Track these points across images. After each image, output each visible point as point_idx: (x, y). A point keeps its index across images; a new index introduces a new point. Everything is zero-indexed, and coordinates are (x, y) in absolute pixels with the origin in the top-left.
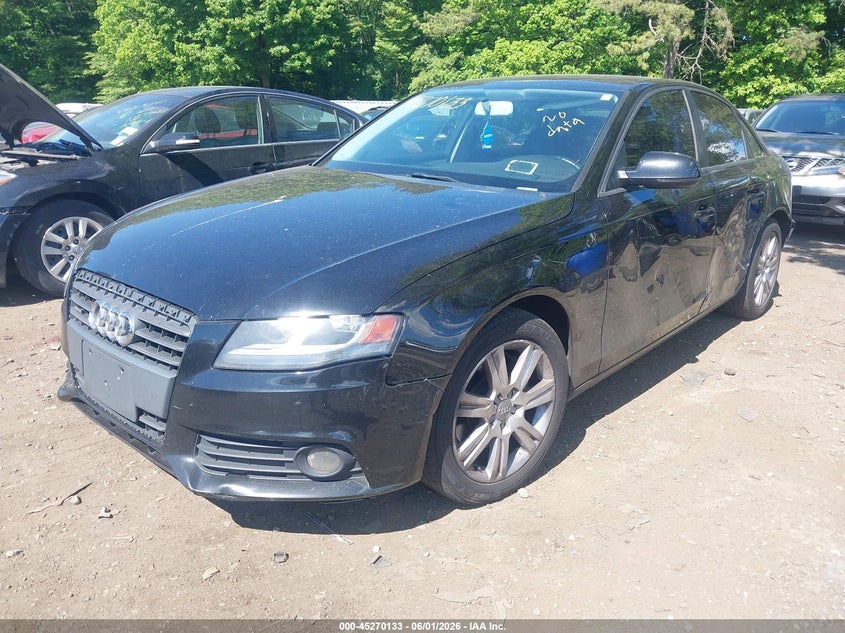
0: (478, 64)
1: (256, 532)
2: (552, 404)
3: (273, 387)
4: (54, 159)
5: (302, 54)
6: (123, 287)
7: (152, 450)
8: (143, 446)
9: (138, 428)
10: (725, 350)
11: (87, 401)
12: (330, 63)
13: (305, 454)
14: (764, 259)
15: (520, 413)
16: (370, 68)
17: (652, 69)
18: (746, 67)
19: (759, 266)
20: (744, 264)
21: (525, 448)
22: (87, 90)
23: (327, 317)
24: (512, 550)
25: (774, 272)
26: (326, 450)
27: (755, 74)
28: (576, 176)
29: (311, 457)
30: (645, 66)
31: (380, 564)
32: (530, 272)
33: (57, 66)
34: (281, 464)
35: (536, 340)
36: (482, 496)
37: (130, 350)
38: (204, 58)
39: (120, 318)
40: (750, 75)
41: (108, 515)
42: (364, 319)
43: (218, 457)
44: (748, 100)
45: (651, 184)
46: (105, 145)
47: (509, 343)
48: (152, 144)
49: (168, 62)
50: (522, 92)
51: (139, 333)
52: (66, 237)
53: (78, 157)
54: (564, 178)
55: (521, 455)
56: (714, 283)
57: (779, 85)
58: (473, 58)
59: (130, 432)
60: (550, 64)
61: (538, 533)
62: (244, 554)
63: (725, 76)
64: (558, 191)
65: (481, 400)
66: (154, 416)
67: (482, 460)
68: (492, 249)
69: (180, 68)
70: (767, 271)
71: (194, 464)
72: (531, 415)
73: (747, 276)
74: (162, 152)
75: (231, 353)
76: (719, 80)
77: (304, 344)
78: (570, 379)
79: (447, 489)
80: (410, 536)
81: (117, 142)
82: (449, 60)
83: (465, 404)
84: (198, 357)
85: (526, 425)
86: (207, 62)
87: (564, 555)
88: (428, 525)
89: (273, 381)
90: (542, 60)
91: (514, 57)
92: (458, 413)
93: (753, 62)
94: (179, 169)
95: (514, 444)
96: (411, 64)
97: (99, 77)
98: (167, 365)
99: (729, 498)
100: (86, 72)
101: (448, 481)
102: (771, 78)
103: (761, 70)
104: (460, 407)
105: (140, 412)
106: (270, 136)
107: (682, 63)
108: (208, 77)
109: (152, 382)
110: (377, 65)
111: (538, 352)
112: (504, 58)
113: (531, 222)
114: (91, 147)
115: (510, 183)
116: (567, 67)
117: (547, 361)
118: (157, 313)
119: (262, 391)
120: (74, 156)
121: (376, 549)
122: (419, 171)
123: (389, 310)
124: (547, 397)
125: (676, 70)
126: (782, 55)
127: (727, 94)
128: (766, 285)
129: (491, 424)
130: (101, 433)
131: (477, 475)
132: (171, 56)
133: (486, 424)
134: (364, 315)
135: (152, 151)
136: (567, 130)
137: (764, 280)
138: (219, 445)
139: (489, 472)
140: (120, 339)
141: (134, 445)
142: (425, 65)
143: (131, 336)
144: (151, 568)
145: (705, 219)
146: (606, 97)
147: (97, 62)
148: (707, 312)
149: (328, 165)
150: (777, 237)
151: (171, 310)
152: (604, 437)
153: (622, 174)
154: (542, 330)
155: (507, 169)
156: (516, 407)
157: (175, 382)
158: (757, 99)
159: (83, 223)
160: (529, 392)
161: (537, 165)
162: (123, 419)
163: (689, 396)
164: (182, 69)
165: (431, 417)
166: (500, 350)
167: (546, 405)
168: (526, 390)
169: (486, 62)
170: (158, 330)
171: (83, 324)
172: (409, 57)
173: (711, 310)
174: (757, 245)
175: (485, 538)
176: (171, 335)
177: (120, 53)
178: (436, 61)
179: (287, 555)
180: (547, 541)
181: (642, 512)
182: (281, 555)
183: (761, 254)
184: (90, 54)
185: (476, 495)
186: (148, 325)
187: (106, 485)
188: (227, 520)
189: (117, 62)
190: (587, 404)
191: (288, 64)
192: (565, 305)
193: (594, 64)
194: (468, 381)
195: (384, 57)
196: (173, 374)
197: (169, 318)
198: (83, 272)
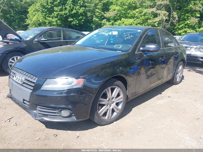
0: (117, 24)
1: (50, 129)
2: (123, 102)
3: (55, 94)
4: (13, 43)
5: (76, 20)
6: (22, 71)
7: (27, 109)
8: (25, 108)
9: (24, 104)
10: (169, 92)
11: (13, 98)
12: (83, 23)
13: (61, 111)
14: (179, 70)
15: (115, 103)
16: (92, 24)
17: (158, 26)
18: (181, 26)
19: (178, 72)
20: (174, 71)
21: (116, 112)
22: (25, 28)
23: (67, 78)
24: (110, 136)
25: (182, 73)
26: (66, 110)
27: (183, 28)
28: (130, 49)
29: (62, 112)
30: (157, 25)
31: (79, 138)
32: (118, 70)
33: (19, 22)
34: (55, 113)
35: (118, 86)
36: (105, 123)
37: (22, 85)
38: (53, 21)
39: (20, 78)
40: (182, 28)
41: (16, 124)
42: (76, 79)
43: (41, 111)
44: (181, 34)
45: (149, 51)
46: (25, 40)
47: (112, 86)
48: (36, 40)
49: (45, 22)
50: (120, 29)
51: (24, 82)
52: (15, 61)
53: (18, 42)
54: (128, 49)
55: (115, 114)
56: (166, 75)
57: (189, 31)
58: (116, 23)
59: (22, 105)
60: (134, 24)
61: (117, 132)
62: (46, 134)
63: (176, 28)
64: (126, 52)
65: (104, 100)
66: (27, 101)
67: (105, 114)
68: (108, 64)
69: (47, 23)
70: (180, 73)
71: (36, 113)
72: (117, 104)
73: (174, 74)
74: (38, 42)
75: (45, 86)
76: (175, 29)
77: (62, 85)
78: (127, 96)
79: (96, 121)
80: (87, 132)
81: (28, 39)
82: (111, 23)
83: (101, 101)
84: (37, 87)
85: (116, 106)
86: (53, 22)
87: (123, 137)
88: (91, 129)
89: (55, 93)
90: (133, 23)
91: (126, 22)
92: (99, 103)
93: (182, 25)
94: (42, 46)
95: (113, 111)
96: (102, 24)
97: (28, 25)
98: (30, 89)
99: (164, 126)
100: (25, 24)
101: (96, 119)
102: (187, 29)
103: (185, 27)
104: (99, 101)
105: (24, 100)
106: (64, 39)
107: (166, 25)
108: (54, 25)
109: (27, 93)
110: (94, 24)
111: (119, 89)
112: (124, 23)
113: (118, 59)
114: (21, 40)
115: (115, 50)
116: (138, 25)
117: (121, 91)
118: (29, 77)
119: (51, 95)
120: (17, 42)
121: (78, 134)
122: (95, 47)
123: (83, 77)
124: (121, 100)
125: (164, 26)
126: (189, 24)
127: (176, 32)
128: (180, 77)
129: (107, 106)
130: (17, 106)
131: (104, 118)
132: (45, 20)
133: (106, 106)
134: (76, 78)
135: (36, 41)
136: (129, 38)
137: (179, 75)
138: (41, 108)
139: (107, 117)
140: (20, 83)
141: (23, 108)
142: (105, 24)
143: (23, 82)
144: (24, 137)
145: (163, 60)
146: (139, 31)
147: (28, 21)
148: (164, 82)
149: (75, 45)
150: (182, 65)
151: (32, 76)
152: (136, 110)
153: (141, 49)
154: (120, 84)
155: (115, 47)
156: (114, 102)
157: (32, 93)
158: (184, 34)
159: (19, 57)
160: (117, 99)
161: (121, 46)
162: (20, 102)
163: (158, 102)
164: (48, 23)
165: (92, 103)
166: (109, 88)
167: (121, 102)
168: (116, 98)
169: (119, 23)
170: (29, 81)
171: (13, 79)
172: (101, 22)
173: (165, 82)
174: (177, 67)
175: (104, 133)
176: (31, 82)
177: (33, 19)
178: (108, 23)
179: (57, 135)
180: (119, 134)
181: (143, 128)
182: (55, 135)
183: (178, 69)
184: (26, 20)
185: (103, 123)
186: (27, 80)
187: (16, 118)
188: (43, 126)
189: (33, 22)
190: (134, 103)
191: (73, 23)
192: (126, 78)
193: (145, 25)
194: (101, 95)
195: (95, 22)
196: (31, 91)
197: (31, 78)
198: (14, 68)
